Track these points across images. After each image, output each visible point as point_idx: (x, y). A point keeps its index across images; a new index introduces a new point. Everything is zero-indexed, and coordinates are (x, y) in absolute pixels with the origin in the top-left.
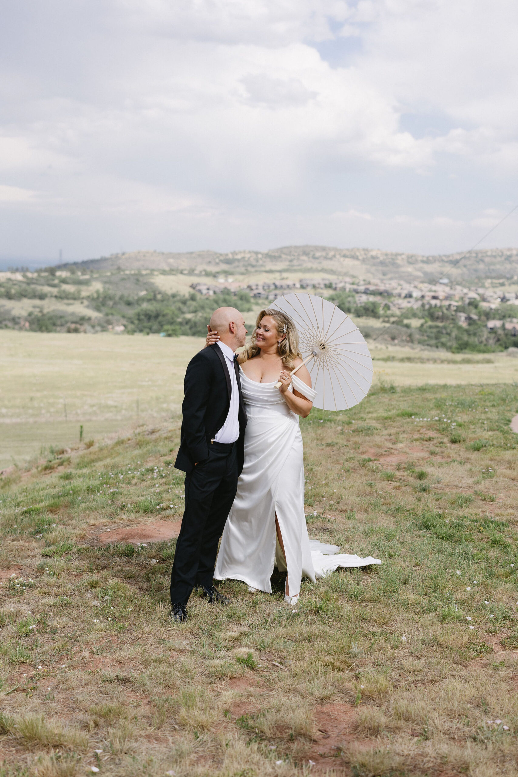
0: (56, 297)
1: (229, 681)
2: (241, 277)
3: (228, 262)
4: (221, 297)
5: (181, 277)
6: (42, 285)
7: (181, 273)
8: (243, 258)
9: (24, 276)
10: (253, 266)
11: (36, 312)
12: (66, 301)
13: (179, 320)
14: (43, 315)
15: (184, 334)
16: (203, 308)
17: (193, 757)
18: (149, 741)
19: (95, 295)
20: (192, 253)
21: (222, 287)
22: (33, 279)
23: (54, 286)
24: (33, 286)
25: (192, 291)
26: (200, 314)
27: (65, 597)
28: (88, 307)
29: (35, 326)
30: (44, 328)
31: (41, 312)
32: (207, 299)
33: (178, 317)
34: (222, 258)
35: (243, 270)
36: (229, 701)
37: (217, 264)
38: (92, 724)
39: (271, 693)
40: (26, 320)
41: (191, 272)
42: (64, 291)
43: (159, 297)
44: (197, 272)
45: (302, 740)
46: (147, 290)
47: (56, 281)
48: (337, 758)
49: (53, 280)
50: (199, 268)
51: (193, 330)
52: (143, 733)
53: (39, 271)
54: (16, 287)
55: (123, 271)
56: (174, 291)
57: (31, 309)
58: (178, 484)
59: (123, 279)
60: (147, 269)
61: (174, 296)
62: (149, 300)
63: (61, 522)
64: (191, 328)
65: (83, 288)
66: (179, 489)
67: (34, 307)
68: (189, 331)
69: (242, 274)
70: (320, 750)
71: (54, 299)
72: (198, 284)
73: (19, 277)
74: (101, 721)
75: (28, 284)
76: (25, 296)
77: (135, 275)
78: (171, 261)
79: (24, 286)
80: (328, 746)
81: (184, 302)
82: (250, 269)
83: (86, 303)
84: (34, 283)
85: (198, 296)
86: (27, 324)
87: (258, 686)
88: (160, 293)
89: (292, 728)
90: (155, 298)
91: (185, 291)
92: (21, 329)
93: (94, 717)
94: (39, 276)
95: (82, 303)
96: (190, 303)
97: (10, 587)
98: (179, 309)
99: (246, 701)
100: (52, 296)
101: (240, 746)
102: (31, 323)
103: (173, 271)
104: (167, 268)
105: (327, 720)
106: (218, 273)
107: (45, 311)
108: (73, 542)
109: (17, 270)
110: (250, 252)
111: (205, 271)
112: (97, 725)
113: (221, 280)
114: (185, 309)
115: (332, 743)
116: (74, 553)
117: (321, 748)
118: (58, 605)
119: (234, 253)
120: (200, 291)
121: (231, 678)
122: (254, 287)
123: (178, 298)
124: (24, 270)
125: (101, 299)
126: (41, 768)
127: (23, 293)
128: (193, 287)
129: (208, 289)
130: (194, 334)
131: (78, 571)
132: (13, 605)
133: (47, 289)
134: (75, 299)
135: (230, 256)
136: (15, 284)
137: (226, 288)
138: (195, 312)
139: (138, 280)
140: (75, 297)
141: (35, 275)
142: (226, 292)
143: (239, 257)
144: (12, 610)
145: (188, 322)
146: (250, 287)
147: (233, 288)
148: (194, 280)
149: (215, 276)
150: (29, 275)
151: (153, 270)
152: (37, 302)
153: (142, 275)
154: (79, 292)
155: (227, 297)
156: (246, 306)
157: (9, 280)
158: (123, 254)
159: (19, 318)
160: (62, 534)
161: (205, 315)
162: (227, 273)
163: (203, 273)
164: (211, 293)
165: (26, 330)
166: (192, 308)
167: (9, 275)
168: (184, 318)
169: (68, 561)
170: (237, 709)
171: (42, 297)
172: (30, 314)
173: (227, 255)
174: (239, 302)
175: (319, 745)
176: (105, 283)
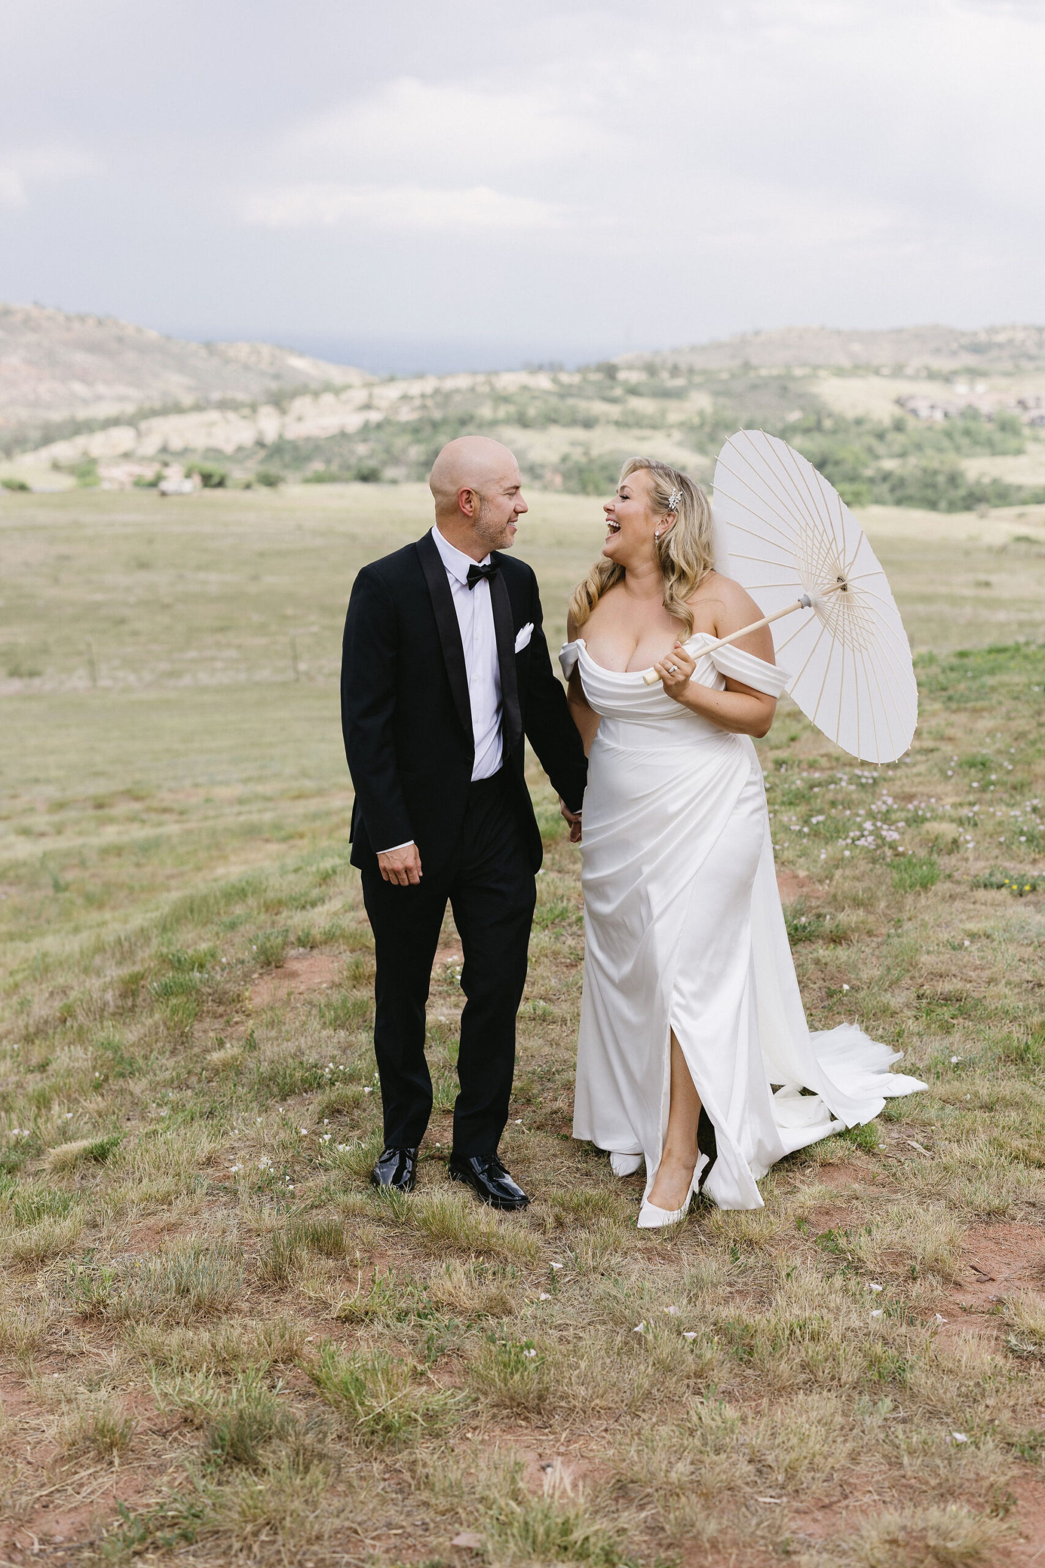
0: (617, 423)
1: (818, 1169)
2: (1003, 382)
3: (977, 349)
4: (960, 424)
5: (875, 382)
6: (589, 398)
7: (877, 372)
8: (1011, 341)
9: (555, 381)
10: (1031, 358)
11: (577, 455)
12: (636, 432)
13: (869, 472)
14: (591, 461)
15: (879, 501)
16: (919, 447)
17: (723, 1291)
18: (649, 1259)
19: (696, 420)
20: (899, 331)
21: (962, 403)
22: (571, 386)
23: (613, 401)
24: (571, 401)
25: (897, 411)
26: (913, 460)
27: (542, 1003)
28: (680, 444)
29: (573, 484)
30: (590, 488)
31: (586, 453)
32: (930, 428)
33: (865, 466)
34: (964, 341)
35: (1008, 366)
36: (809, 1203)
37: (954, 353)
38: (550, 1221)
39: (894, 1196)
40: (556, 470)
41: (898, 372)
42: (633, 412)
43: (828, 424)
44: (909, 371)
45: (934, 1280)
46: (803, 409)
47: (618, 392)
48: (994, 1317)
49: (612, 388)
50: (915, 363)
51: (899, 494)
52: (640, 1244)
53: (583, 370)
54: (538, 403)
55: (756, 368)
56: (859, 412)
57: (566, 449)
58: (791, 803)
59: (754, 387)
60: (804, 365)
61: (859, 422)
62: (807, 431)
63: (556, 867)
64: (893, 490)
65: (672, 404)
66: (792, 813)
67: (574, 444)
68: (888, 496)
69: (1007, 374)
70: (965, 1299)
71: (612, 429)
72: (912, 397)
73: (543, 382)
74: (569, 1218)
75: (562, 396)
76: (555, 421)
77: (779, 377)
78: (856, 347)
79: (554, 401)
80: (983, 1296)
81: (880, 436)
82: (1025, 364)
83: (677, 435)
84: (572, 395)
85: (911, 423)
86: (558, 480)
87: (873, 1182)
88: (829, 416)
89: (915, 1257)
90: (818, 427)
91: (883, 412)
92: (545, 488)
93: (556, 1210)
94: (585, 380)
95: (669, 436)
96: (891, 436)
97: (446, 980)
98: (870, 450)
99: (844, 1206)
100: (608, 422)
101: (811, 1280)
102: (566, 476)
103: (860, 369)
104: (846, 363)
105: (992, 1251)
106: (955, 373)
107: (595, 452)
108: (571, 905)
109: (539, 369)
110: (1026, 328)
111: (927, 368)
112: (560, 1224)
113: (961, 388)
114: (880, 449)
115: (992, 1291)
116: (570, 925)
117: (969, 1297)
118: (527, 1015)
119: (992, 330)
120: (914, 412)
121: (824, 1165)
122: (1031, 403)
123: (867, 427)
124: (553, 368)
125: (707, 429)
126: (449, 1285)
127: (553, 416)
128: (900, 402)
129: (932, 407)
130: (899, 502)
131: (572, 957)
132: (446, 1011)
133: (598, 408)
134: (654, 427)
135: (983, 337)
136: (534, 398)
137: (970, 407)
138: (903, 455)
139: (785, 389)
140: (655, 425)
141: (576, 379)
142: (971, 413)
143: (1001, 338)
144: (442, 1018)
145: (886, 477)
146: (1022, 404)
147: (985, 406)
148: (903, 387)
149: (948, 378)
150: (565, 378)
151: (816, 368)
152: (579, 433)
153: (794, 379)
154: (663, 413)
155: (972, 425)
156: (1013, 443)
157: (525, 388)
158: (757, 333)
159: (542, 466)
160: (552, 888)
161: (924, 463)
162: (974, 374)
163: (924, 374)
164: (938, 415)
165: (557, 491)
166: (896, 448)
167: (523, 378)
168: (879, 470)
169: (557, 938)
170: (823, 1219)
171: (588, 424)
172: (565, 459)
173: (975, 334)
174: (998, 436)
175: (966, 1291)
176: (716, 394)
